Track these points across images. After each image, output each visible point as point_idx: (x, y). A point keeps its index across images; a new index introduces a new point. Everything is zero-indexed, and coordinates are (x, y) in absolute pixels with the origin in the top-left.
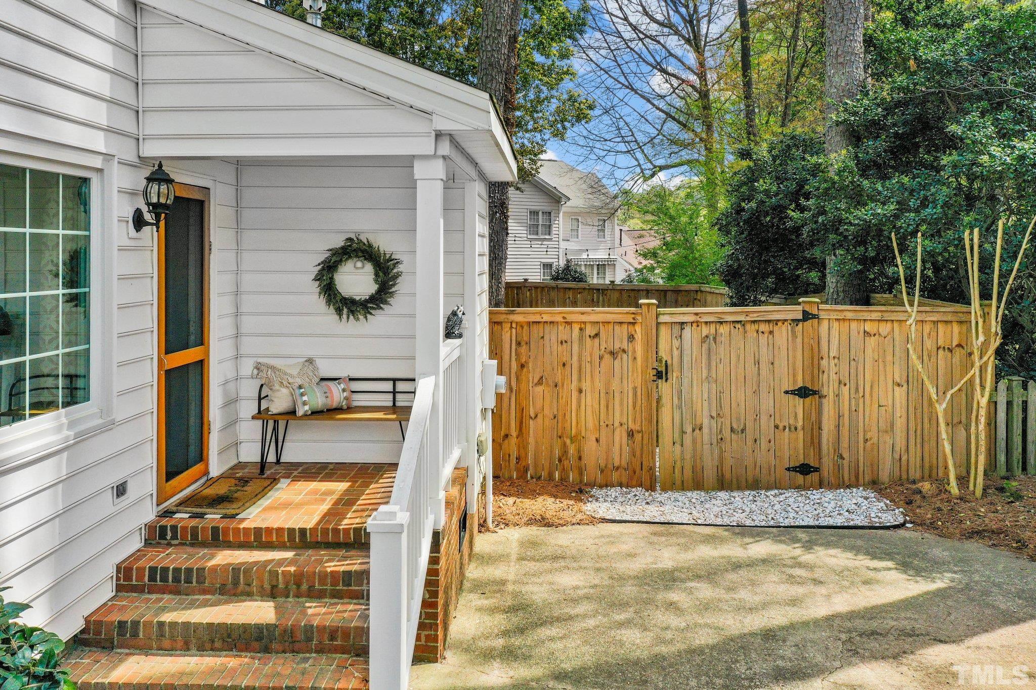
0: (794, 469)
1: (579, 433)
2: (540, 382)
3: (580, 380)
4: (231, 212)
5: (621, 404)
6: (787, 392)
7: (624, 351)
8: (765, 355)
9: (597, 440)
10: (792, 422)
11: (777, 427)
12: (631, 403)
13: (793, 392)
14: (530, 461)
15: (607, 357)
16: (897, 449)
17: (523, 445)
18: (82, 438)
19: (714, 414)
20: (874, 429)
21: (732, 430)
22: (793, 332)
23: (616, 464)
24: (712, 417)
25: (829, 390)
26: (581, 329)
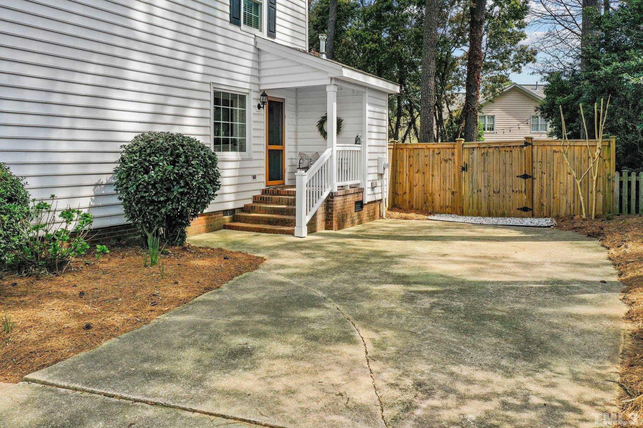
0: (521, 209)
1: (432, 192)
2: (418, 172)
3: (433, 171)
4: (294, 107)
5: (449, 181)
6: (518, 176)
7: (450, 159)
8: (508, 160)
9: (440, 195)
10: (520, 189)
11: (513, 191)
12: (453, 180)
13: (520, 177)
14: (414, 203)
15: (443, 162)
16: (569, 202)
17: (411, 197)
18: (243, 160)
19: (486, 185)
20: (558, 192)
21: (494, 192)
22: (521, 151)
23: (447, 205)
24: (486, 187)
25: (537, 176)
26: (433, 151)
